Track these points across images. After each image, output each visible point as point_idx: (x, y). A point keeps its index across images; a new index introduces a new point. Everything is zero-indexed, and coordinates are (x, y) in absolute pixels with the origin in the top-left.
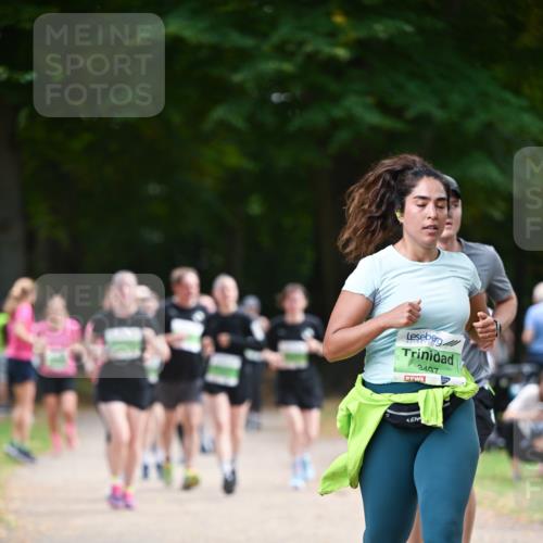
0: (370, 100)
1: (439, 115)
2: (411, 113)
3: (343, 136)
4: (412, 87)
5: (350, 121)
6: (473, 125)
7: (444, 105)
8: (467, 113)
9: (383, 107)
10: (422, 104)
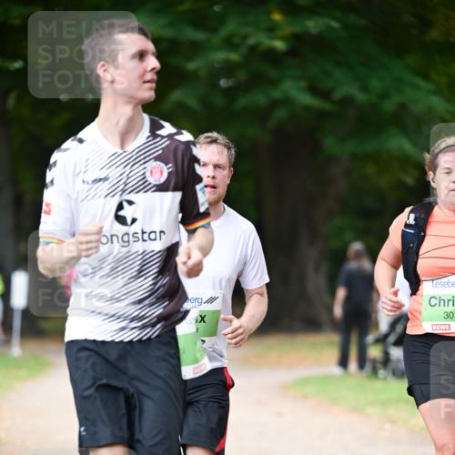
0: (303, 84)
1: (360, 97)
2: (337, 95)
3: (280, 114)
4: (338, 74)
5: (286, 101)
6: (389, 106)
7: (365, 89)
8: (384, 95)
9: (313, 90)
10: (346, 87)
